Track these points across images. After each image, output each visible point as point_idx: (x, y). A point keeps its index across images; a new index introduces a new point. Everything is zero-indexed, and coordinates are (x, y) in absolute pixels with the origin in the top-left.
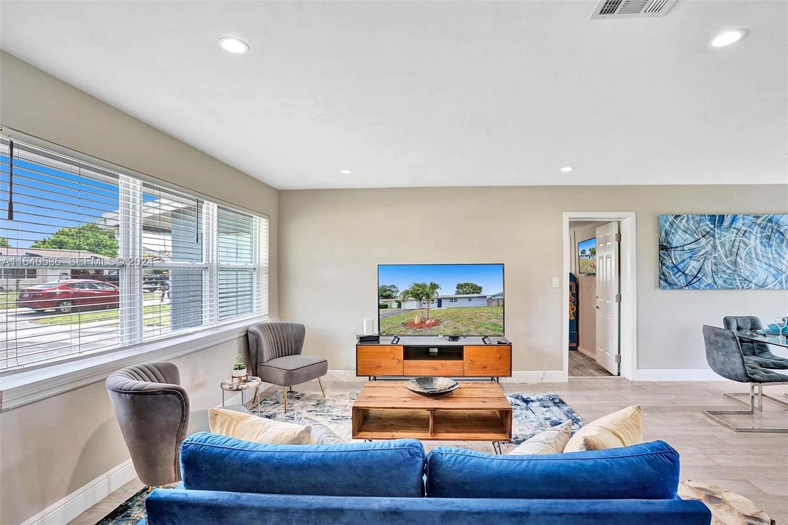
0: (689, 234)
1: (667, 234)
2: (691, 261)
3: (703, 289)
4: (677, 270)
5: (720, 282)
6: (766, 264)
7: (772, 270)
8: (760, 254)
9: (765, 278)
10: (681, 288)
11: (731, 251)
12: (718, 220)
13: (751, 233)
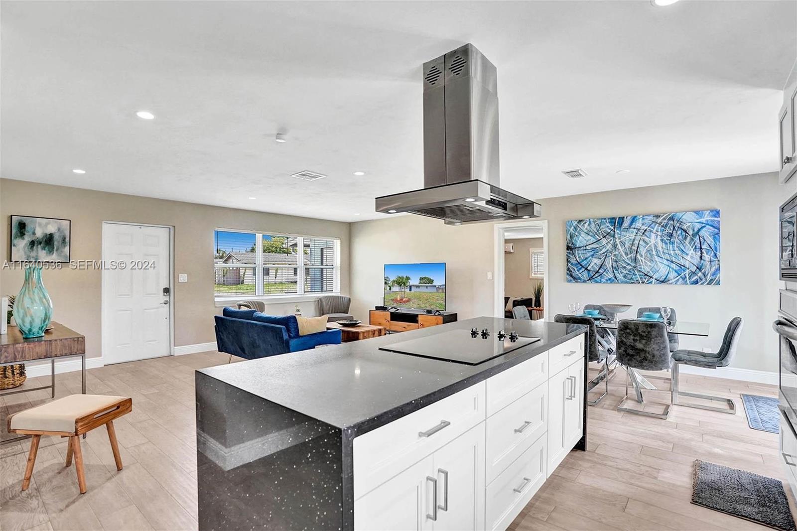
0: (591, 236)
1: (571, 237)
2: (593, 259)
3: (604, 283)
4: (581, 267)
5: (620, 277)
6: (668, 260)
7: (673, 266)
8: (661, 251)
9: (667, 274)
10: (585, 281)
11: (631, 249)
12: (618, 223)
13: (651, 231)
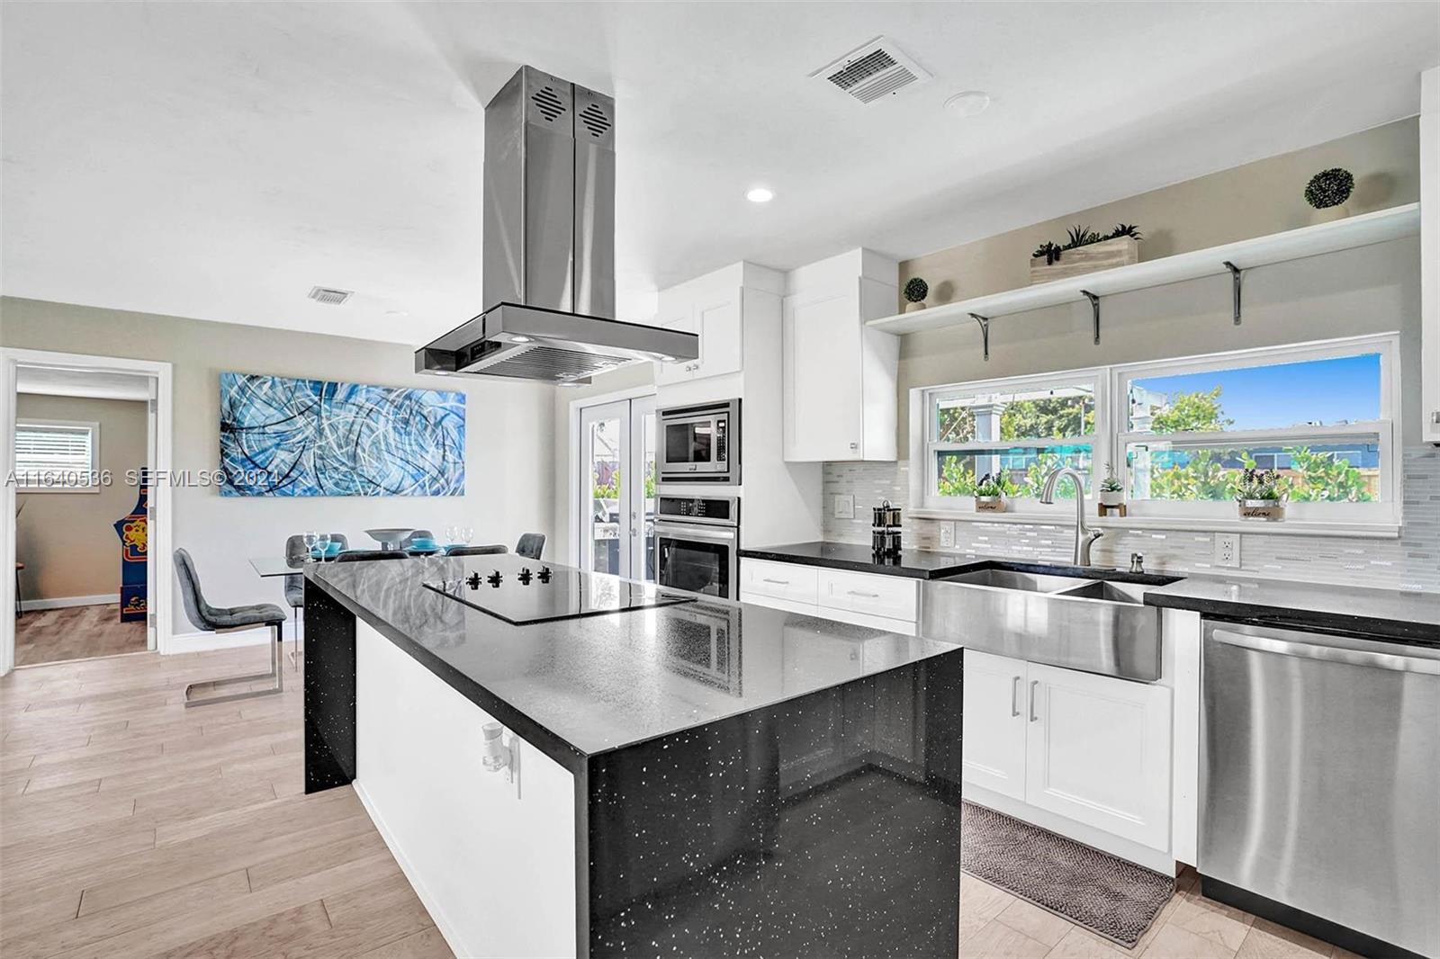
0: (275, 408)
1: (232, 405)
2: (279, 451)
3: (299, 495)
4: (252, 466)
5: (328, 484)
6: (402, 459)
7: (409, 468)
8: (393, 444)
9: (400, 479)
10: (260, 494)
11: (348, 438)
12: (326, 391)
13: (379, 412)
